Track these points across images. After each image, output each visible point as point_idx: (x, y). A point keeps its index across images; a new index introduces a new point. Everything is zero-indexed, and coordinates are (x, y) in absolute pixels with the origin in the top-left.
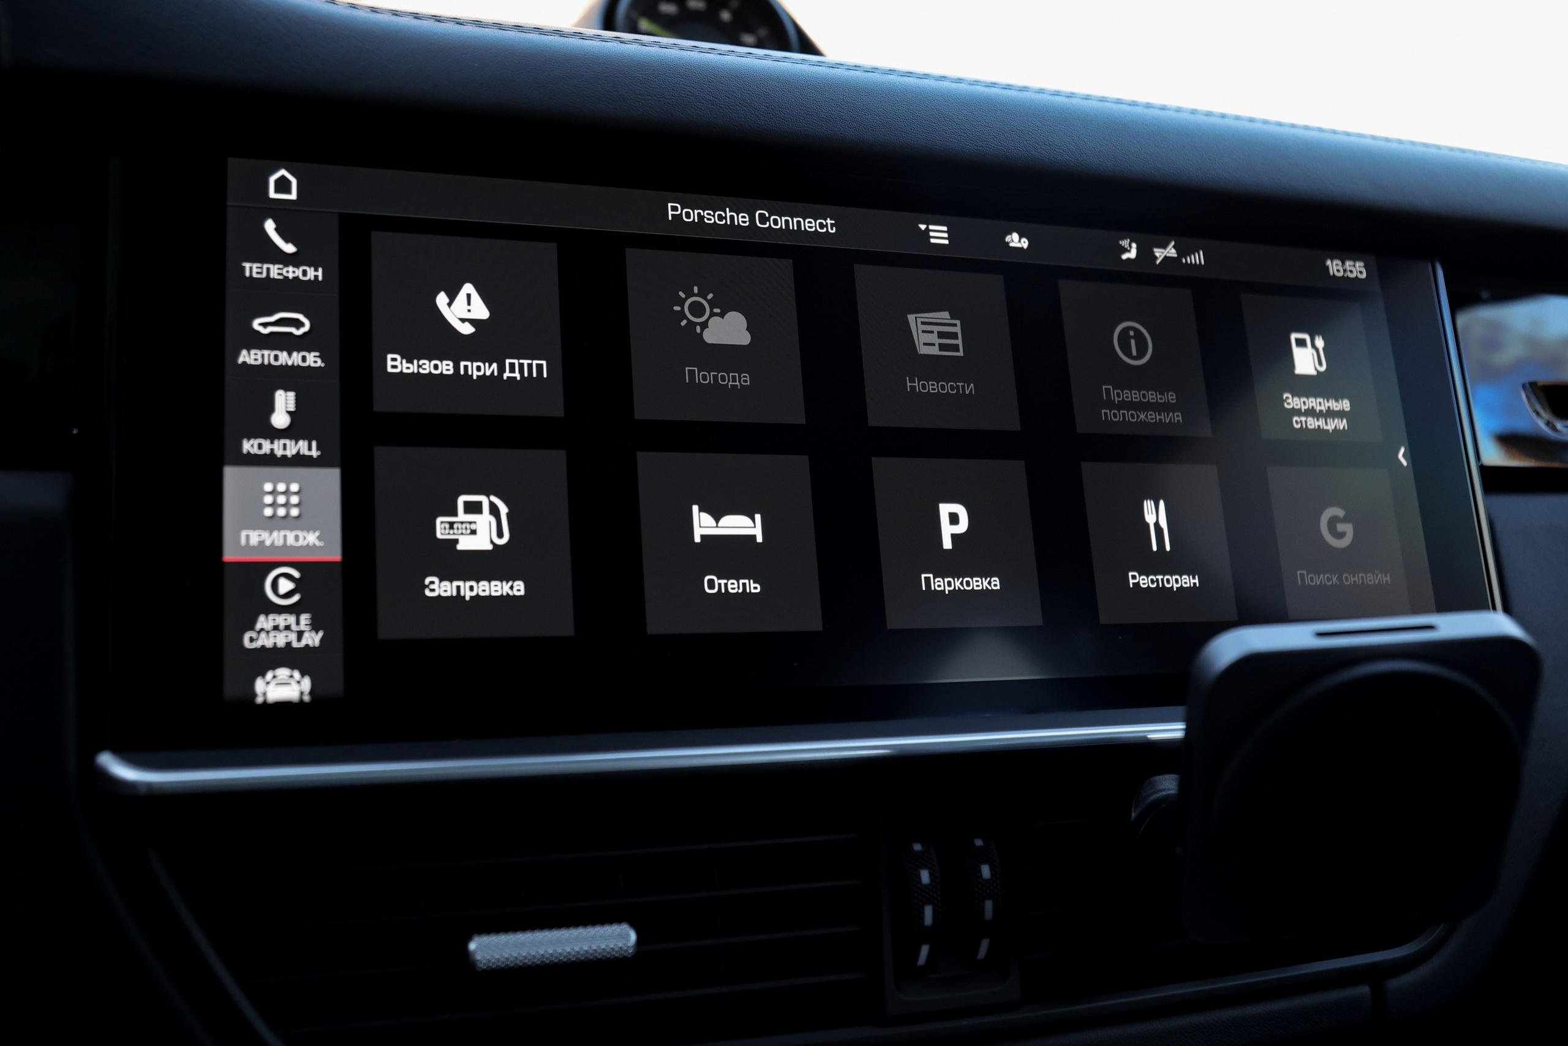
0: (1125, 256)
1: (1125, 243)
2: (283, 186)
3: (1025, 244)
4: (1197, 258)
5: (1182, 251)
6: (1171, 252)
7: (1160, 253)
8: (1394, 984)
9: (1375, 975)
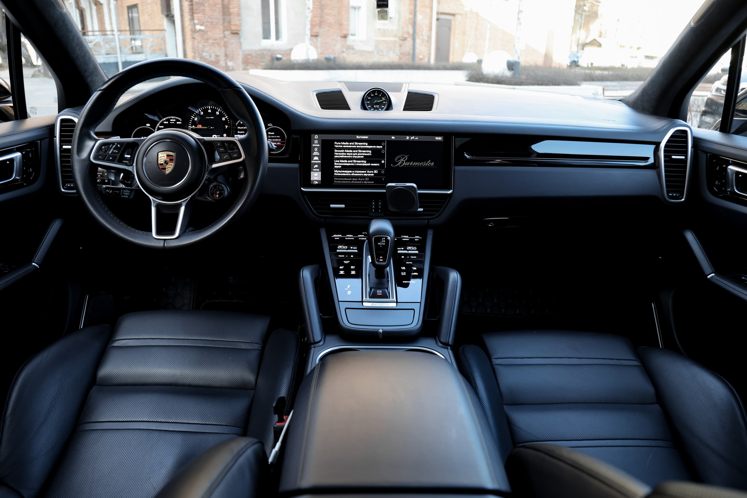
0: (407, 139)
1: (407, 137)
2: (316, 137)
3: (394, 138)
4: (417, 138)
5: (415, 138)
6: (413, 138)
7: (412, 138)
8: (430, 221)
9: (428, 219)
